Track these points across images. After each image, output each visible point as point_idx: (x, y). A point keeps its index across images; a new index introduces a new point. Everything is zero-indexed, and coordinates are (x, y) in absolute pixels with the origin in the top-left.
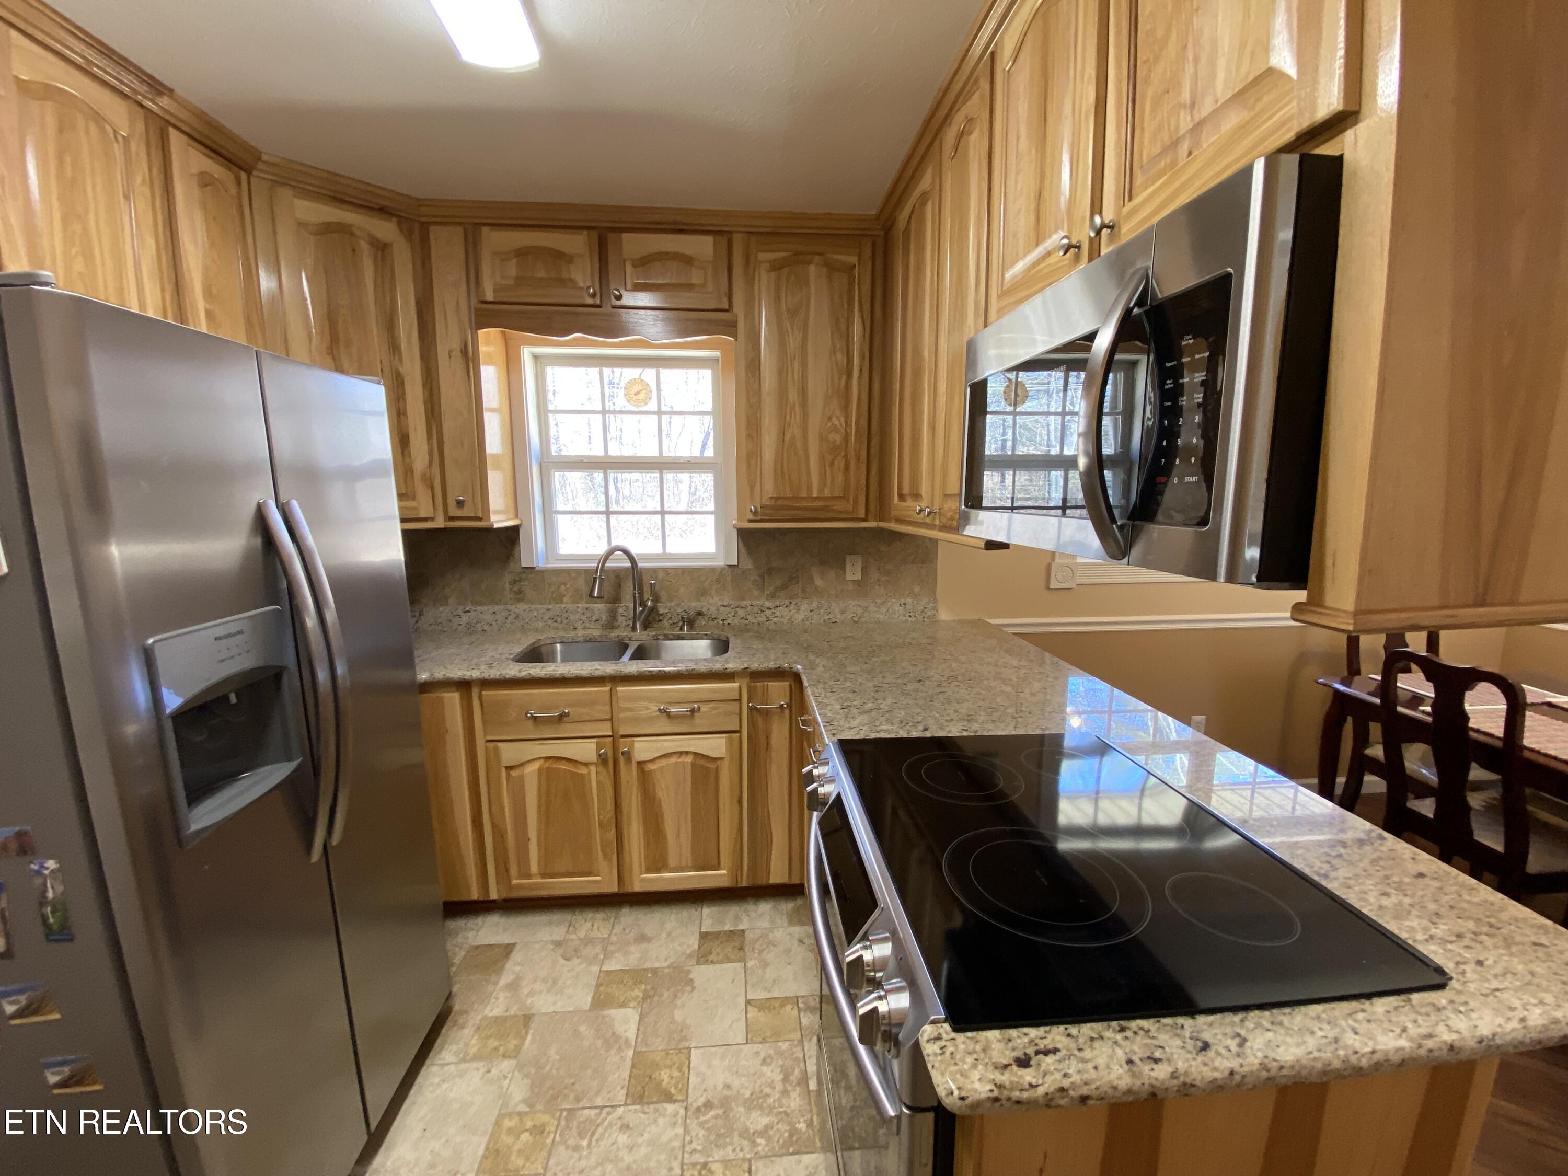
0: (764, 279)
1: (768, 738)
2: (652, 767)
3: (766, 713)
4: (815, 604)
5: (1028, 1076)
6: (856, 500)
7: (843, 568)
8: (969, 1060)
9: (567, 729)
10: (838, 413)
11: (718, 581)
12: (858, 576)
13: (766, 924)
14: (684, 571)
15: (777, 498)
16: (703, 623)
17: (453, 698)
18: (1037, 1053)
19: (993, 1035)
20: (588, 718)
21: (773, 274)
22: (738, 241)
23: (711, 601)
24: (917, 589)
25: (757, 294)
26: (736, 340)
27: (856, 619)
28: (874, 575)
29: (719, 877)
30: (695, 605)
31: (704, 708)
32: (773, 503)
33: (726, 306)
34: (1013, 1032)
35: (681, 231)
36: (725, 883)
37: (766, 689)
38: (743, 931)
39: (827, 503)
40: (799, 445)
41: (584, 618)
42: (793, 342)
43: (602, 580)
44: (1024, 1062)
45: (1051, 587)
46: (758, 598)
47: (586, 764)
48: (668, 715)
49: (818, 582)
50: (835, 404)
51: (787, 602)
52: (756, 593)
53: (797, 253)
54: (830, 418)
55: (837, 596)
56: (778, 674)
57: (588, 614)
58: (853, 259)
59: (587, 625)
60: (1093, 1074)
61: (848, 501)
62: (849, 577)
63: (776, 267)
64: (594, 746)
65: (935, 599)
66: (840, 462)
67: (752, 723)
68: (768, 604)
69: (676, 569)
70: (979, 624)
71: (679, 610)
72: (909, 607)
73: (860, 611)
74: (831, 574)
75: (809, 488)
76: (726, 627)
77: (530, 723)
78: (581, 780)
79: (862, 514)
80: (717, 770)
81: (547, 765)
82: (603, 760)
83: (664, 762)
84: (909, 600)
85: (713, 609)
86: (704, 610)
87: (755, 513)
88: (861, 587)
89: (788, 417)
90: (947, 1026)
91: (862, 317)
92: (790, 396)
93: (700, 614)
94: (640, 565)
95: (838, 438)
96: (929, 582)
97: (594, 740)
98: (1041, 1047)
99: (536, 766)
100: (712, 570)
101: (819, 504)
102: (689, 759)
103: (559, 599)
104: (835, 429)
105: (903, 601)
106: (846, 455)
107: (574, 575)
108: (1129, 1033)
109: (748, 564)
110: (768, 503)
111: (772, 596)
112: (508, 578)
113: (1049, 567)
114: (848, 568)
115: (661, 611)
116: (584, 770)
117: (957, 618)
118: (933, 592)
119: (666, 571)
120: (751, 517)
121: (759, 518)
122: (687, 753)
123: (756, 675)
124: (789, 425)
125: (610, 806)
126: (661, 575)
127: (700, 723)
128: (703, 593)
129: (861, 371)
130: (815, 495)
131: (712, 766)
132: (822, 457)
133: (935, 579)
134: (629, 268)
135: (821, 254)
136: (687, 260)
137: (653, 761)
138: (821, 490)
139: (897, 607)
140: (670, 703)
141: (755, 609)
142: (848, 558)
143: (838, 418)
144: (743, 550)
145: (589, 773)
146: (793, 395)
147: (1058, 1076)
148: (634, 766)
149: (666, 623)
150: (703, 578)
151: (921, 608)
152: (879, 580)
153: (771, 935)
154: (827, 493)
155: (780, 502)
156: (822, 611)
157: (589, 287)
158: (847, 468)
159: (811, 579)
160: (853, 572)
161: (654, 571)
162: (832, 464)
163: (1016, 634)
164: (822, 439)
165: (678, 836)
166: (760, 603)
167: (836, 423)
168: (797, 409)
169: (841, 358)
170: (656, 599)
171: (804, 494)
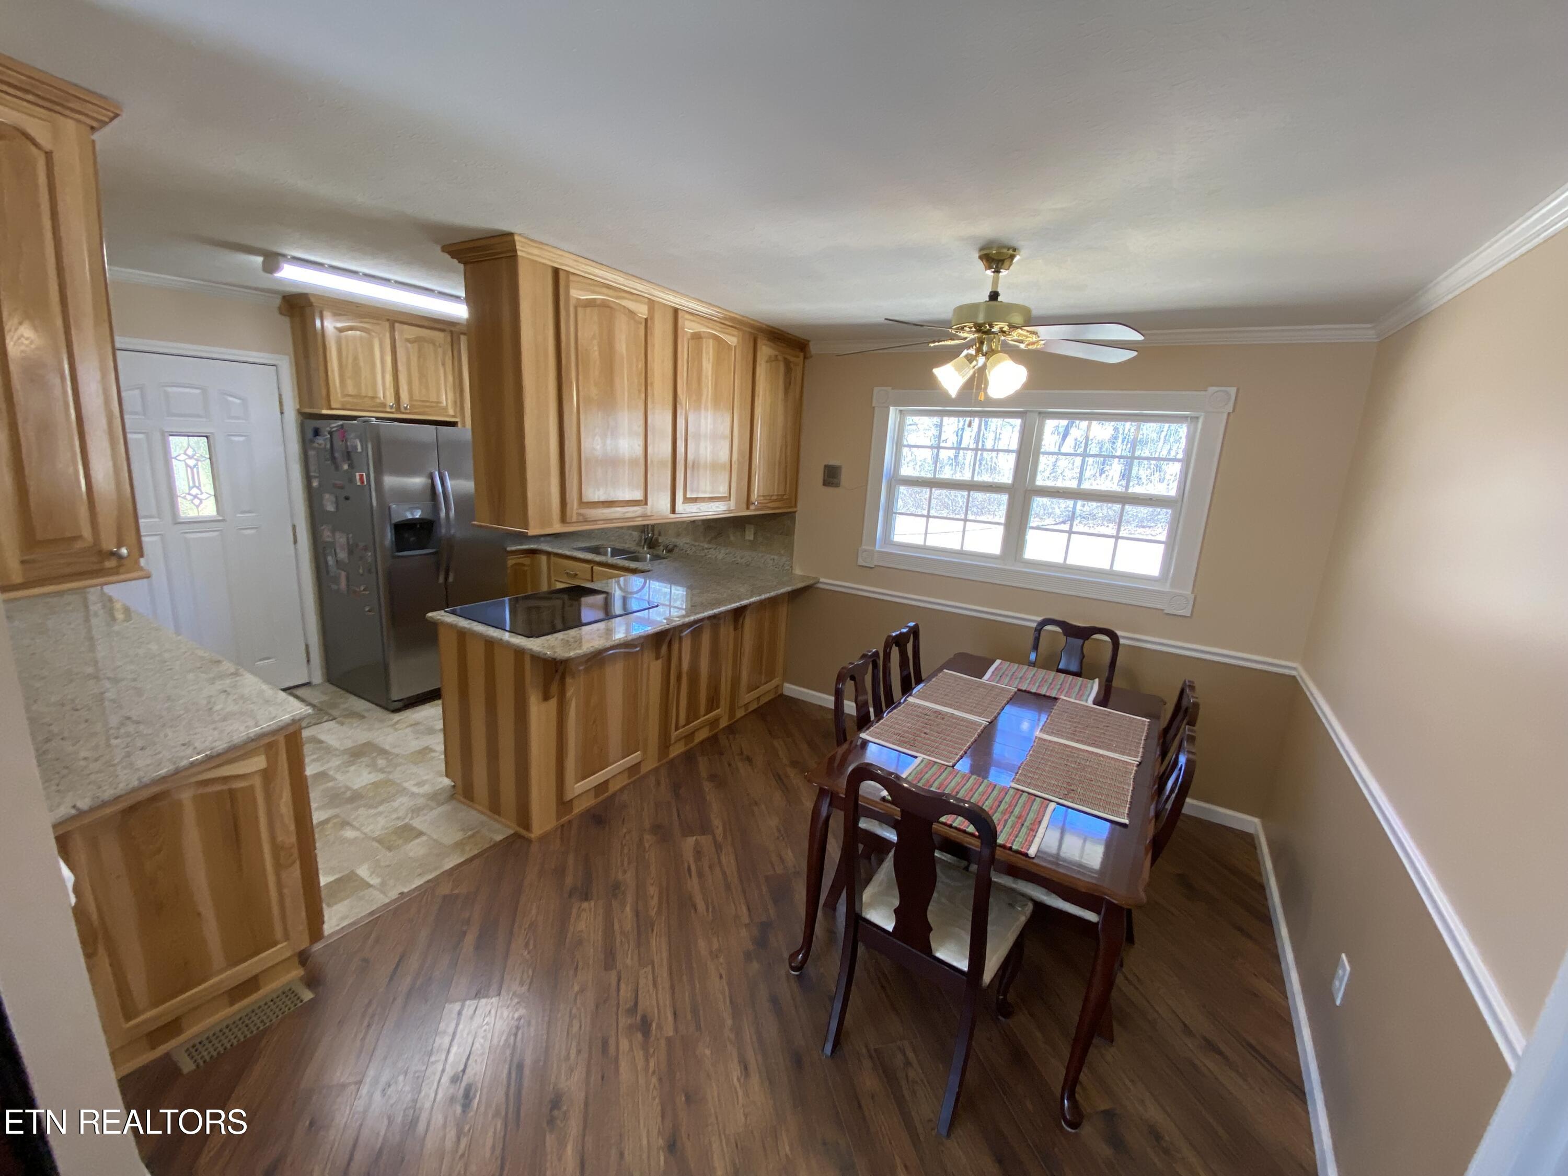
4: (727, 551)
7: (743, 531)
9: (576, 581)
12: (751, 538)
20: (583, 578)
24: (782, 552)
27: (747, 563)
28: (759, 539)
46: (702, 542)
49: (732, 538)
51: (715, 547)
52: (702, 539)
55: (740, 548)
57: (631, 537)
62: (747, 538)
65: (792, 559)
68: (706, 546)
72: (775, 562)
73: (750, 559)
74: (737, 534)
77: (566, 575)
84: (776, 557)
85: (682, 544)
88: (753, 545)
93: (676, 546)
96: (789, 548)
105: (772, 557)
111: (709, 542)
114: (747, 532)
115: (660, 541)
117: (802, 574)
118: (791, 554)
128: (678, 535)
133: (792, 547)
139: (769, 560)
141: (700, 549)
142: (746, 526)
151: (781, 564)
152: (761, 542)
156: (731, 556)
159: (729, 537)
160: (750, 535)
166: (703, 545)
170: (660, 534)
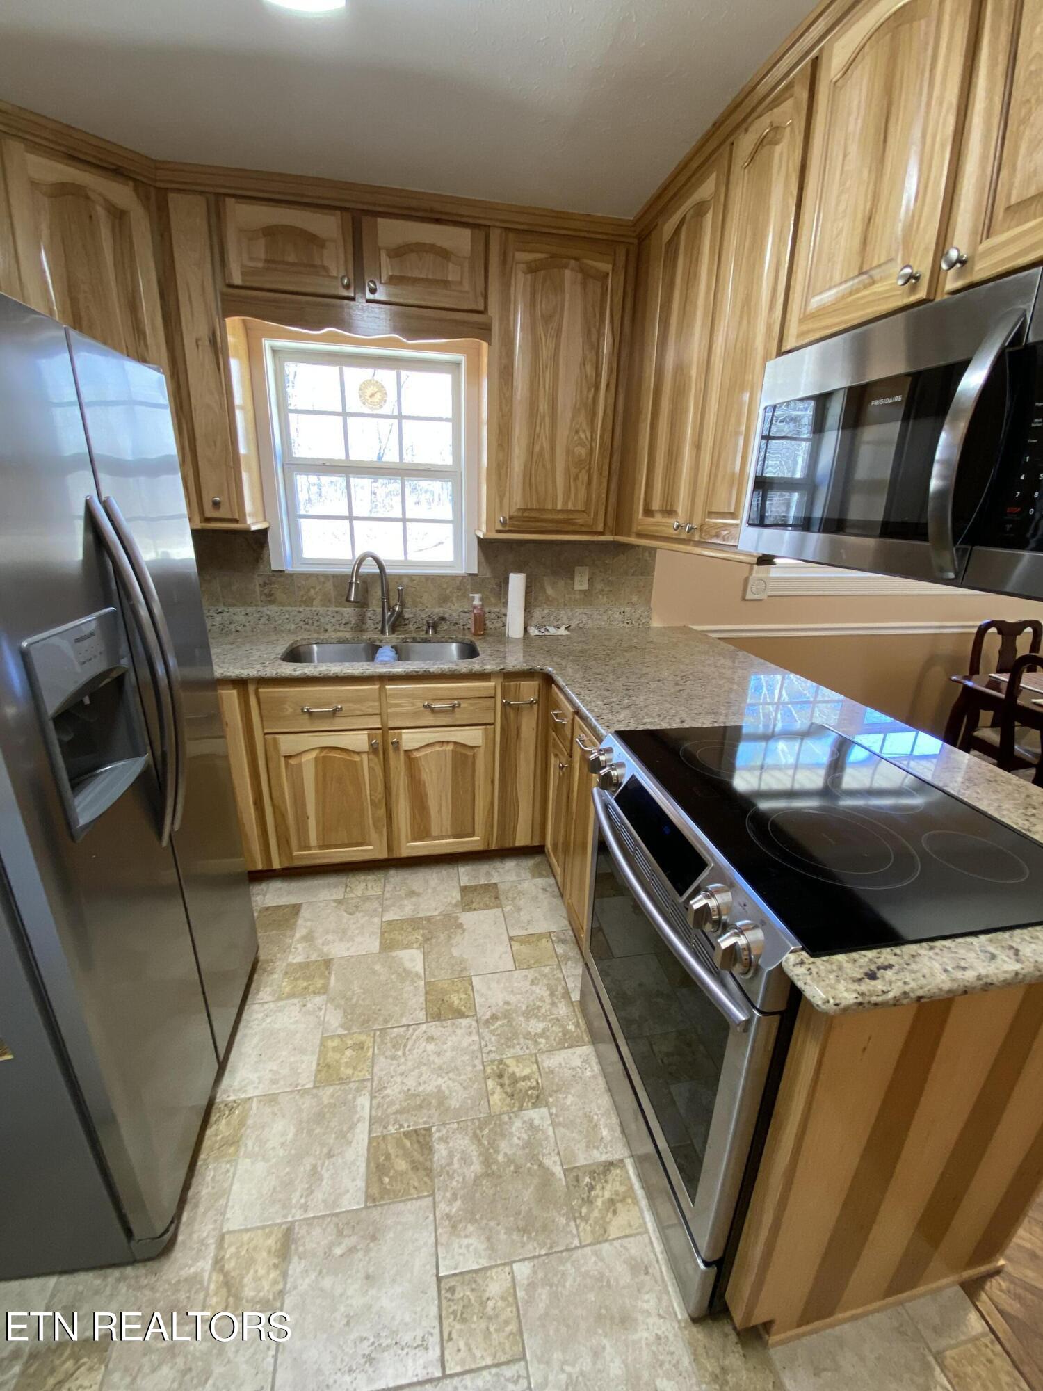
0: (520, 282)
1: (518, 729)
2: (417, 754)
3: (518, 709)
4: (546, 611)
5: (878, 985)
6: (596, 514)
7: (572, 579)
8: (832, 976)
9: (339, 723)
10: (584, 426)
11: (459, 588)
12: (585, 587)
13: (514, 878)
14: (428, 578)
15: (525, 510)
16: (446, 627)
17: (230, 696)
18: (879, 968)
19: (841, 958)
20: (359, 713)
21: (529, 276)
22: (495, 235)
23: (453, 608)
24: (635, 599)
25: (512, 298)
26: (490, 345)
27: (581, 625)
28: (599, 586)
29: (474, 842)
30: (438, 611)
31: (464, 704)
32: (520, 514)
33: (481, 308)
34: (855, 955)
35: (438, 221)
36: (480, 847)
37: (518, 688)
38: (496, 884)
39: (571, 517)
40: (547, 457)
41: (333, 620)
42: (545, 353)
43: (356, 584)
44: (872, 976)
45: (747, 597)
46: (496, 605)
47: (358, 753)
48: (432, 710)
49: (550, 591)
50: (582, 418)
52: (493, 600)
53: (553, 256)
54: (577, 432)
55: (565, 605)
56: (528, 674)
57: (339, 617)
58: (606, 267)
59: (337, 627)
60: (923, 982)
61: (589, 515)
62: (577, 587)
63: (532, 269)
64: (365, 738)
65: (650, 608)
66: (583, 476)
67: (505, 716)
68: (504, 611)
69: (420, 576)
70: (685, 630)
71: (423, 616)
72: (627, 615)
73: (585, 619)
74: (561, 583)
75: (554, 502)
76: (467, 631)
77: (306, 716)
78: (354, 767)
79: (600, 528)
80: (474, 756)
81: (323, 754)
82: (373, 749)
83: (428, 750)
84: (627, 609)
86: (446, 615)
87: (504, 524)
88: (588, 596)
89: (538, 428)
90: (804, 953)
91: (613, 332)
92: (541, 408)
93: (443, 619)
94: (388, 571)
95: (582, 451)
96: (645, 591)
97: (366, 732)
98: (879, 964)
99: (314, 754)
100: (454, 577)
101: (560, 517)
102: (450, 747)
103: (308, 602)
104: (582, 444)
105: (622, 610)
106: (590, 470)
107: (322, 579)
108: (937, 950)
109: (487, 574)
110: (515, 514)
112: (258, 581)
113: (746, 580)
114: (577, 579)
115: (407, 616)
116: (357, 758)
117: (666, 625)
118: (648, 601)
119: (411, 578)
120: (500, 528)
121: (507, 528)
122: (448, 742)
123: (509, 676)
124: (538, 437)
125: (380, 787)
126: (406, 581)
127: (459, 717)
128: (444, 600)
129: (608, 385)
130: (559, 507)
131: (469, 753)
132: (567, 470)
133: (651, 592)
134: (384, 258)
135: (576, 259)
136: (444, 254)
137: (417, 749)
138: (565, 503)
139: (617, 616)
140: (433, 700)
141: (493, 616)
142: (578, 569)
143: (584, 431)
144: (483, 559)
145: (362, 761)
146: (543, 407)
147: (900, 984)
148: (402, 753)
149: (411, 627)
150: (445, 586)
151: (638, 616)
152: (602, 590)
153: (519, 886)
154: (570, 507)
155: (526, 514)
156: (552, 618)
157: (343, 278)
158: (589, 483)
159: (543, 589)
160: (581, 583)
161: (400, 577)
162: (576, 478)
163: (719, 639)
164: (569, 452)
165: (440, 811)
166: (497, 610)
167: (583, 436)
168: (547, 419)
169: (590, 370)
170: (403, 605)
171: (550, 507)
